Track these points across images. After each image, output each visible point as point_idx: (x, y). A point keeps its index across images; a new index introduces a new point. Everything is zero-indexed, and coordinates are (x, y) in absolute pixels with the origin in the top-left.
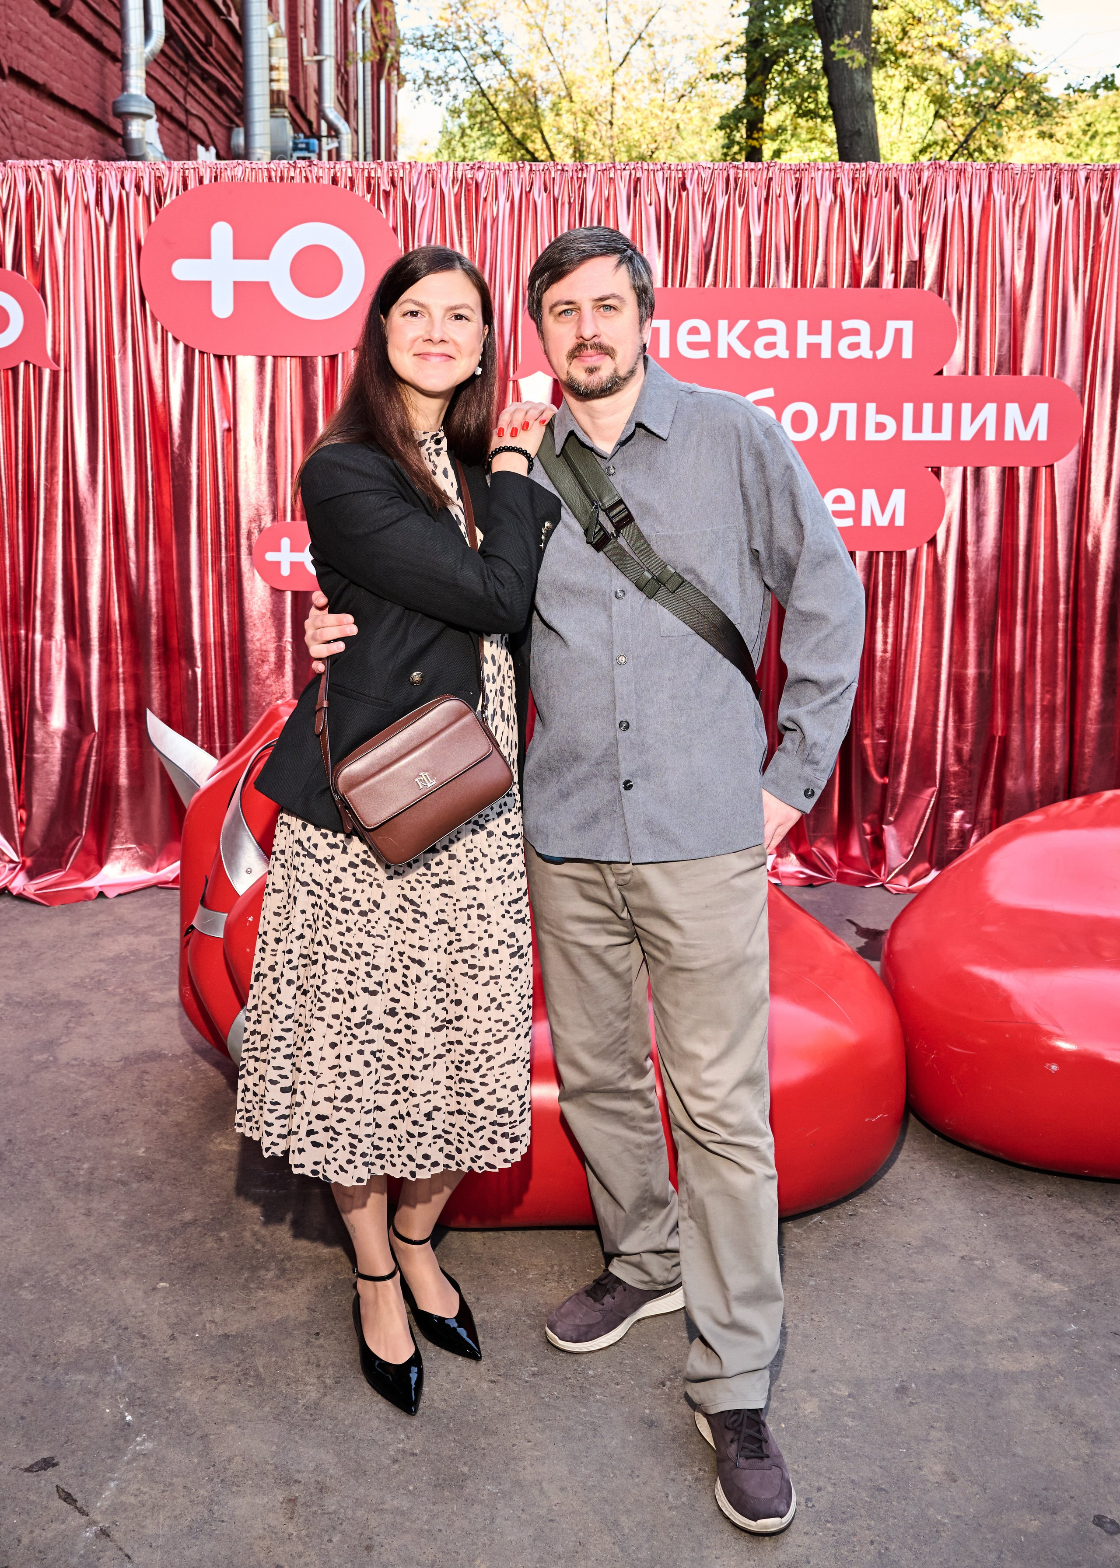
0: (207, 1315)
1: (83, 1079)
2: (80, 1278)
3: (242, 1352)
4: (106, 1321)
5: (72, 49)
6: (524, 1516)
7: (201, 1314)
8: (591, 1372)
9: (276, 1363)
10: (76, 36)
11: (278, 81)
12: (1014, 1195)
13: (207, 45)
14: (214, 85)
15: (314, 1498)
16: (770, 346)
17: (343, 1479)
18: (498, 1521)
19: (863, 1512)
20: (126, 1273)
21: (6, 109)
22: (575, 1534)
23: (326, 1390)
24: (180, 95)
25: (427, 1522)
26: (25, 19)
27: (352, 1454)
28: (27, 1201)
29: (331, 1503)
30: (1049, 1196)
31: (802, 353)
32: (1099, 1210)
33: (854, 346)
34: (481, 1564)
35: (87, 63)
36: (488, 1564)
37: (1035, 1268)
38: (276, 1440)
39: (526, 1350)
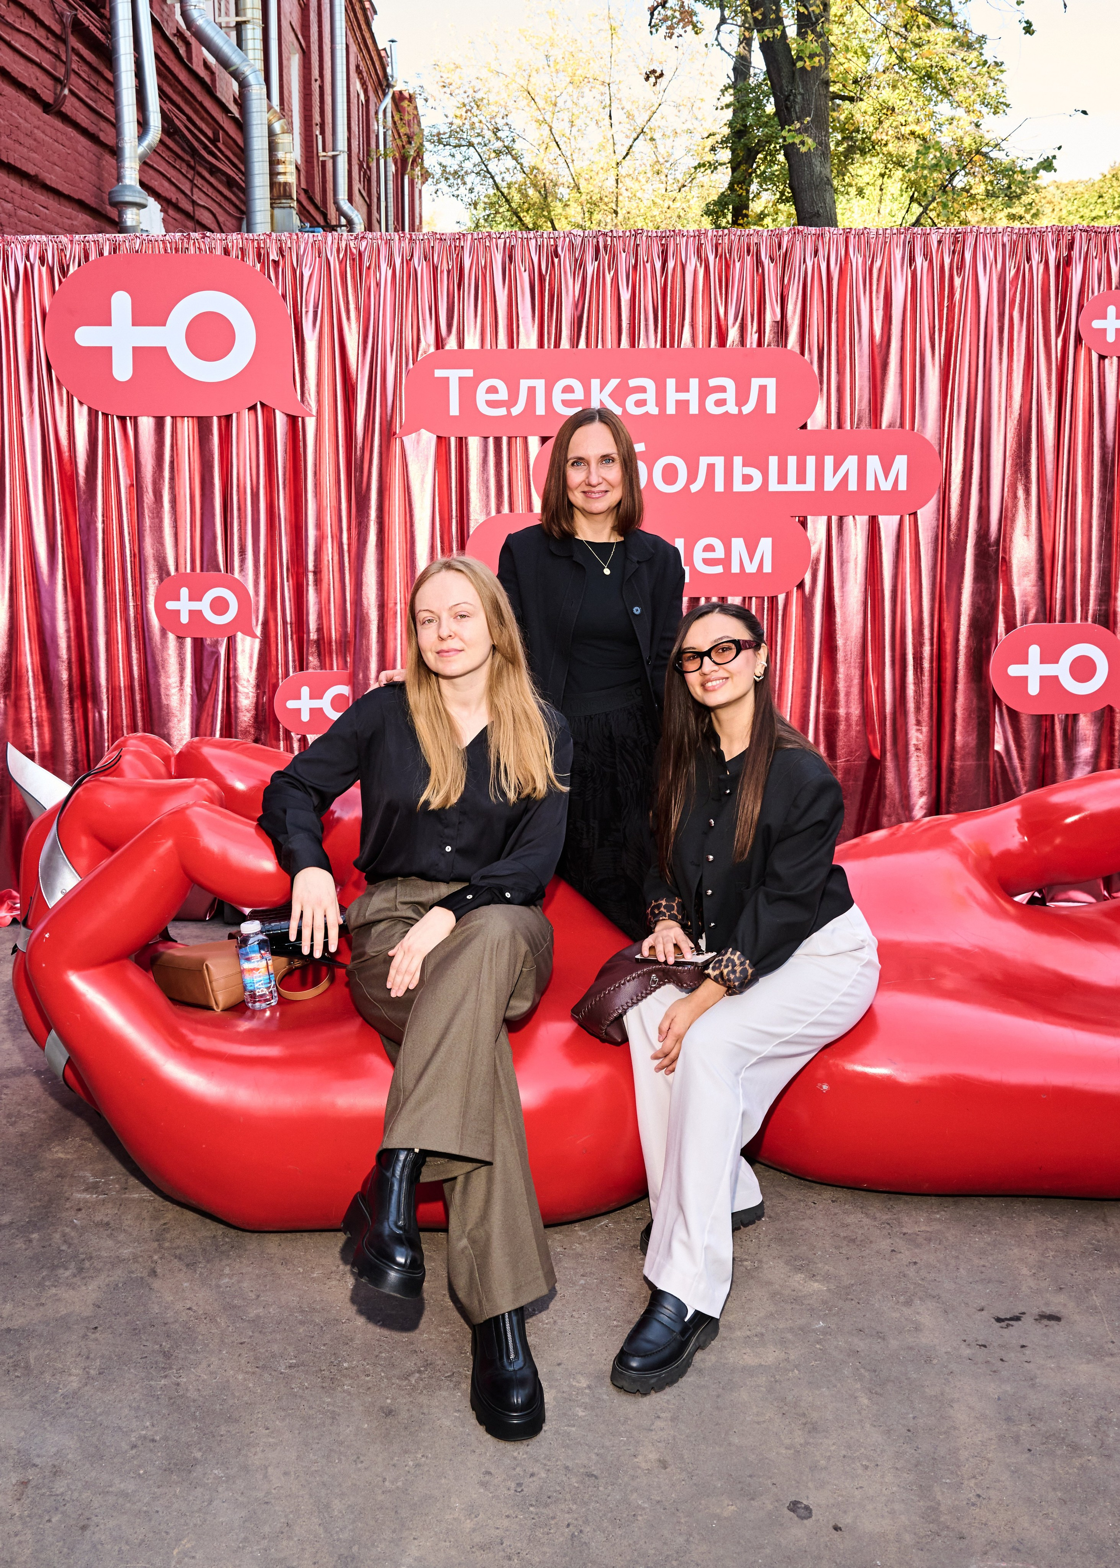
3: (19, 1345)
5: (67, 143)
6: (242, 1499)
8: (344, 1362)
9: (49, 1354)
10: (70, 131)
11: (284, 173)
12: (800, 1201)
13: (214, 141)
14: (224, 179)
15: (46, 1481)
16: (640, 403)
17: (79, 1463)
18: (215, 1503)
22: (286, 1516)
23: (88, 1381)
24: (186, 187)
25: (148, 1504)
26: (15, 115)
27: (94, 1440)
29: (61, 1485)
30: (833, 1201)
31: (671, 409)
33: (720, 403)
34: (187, 1544)
35: (82, 156)
36: (194, 1543)
37: (799, 1269)
38: (26, 1427)
39: (289, 1344)
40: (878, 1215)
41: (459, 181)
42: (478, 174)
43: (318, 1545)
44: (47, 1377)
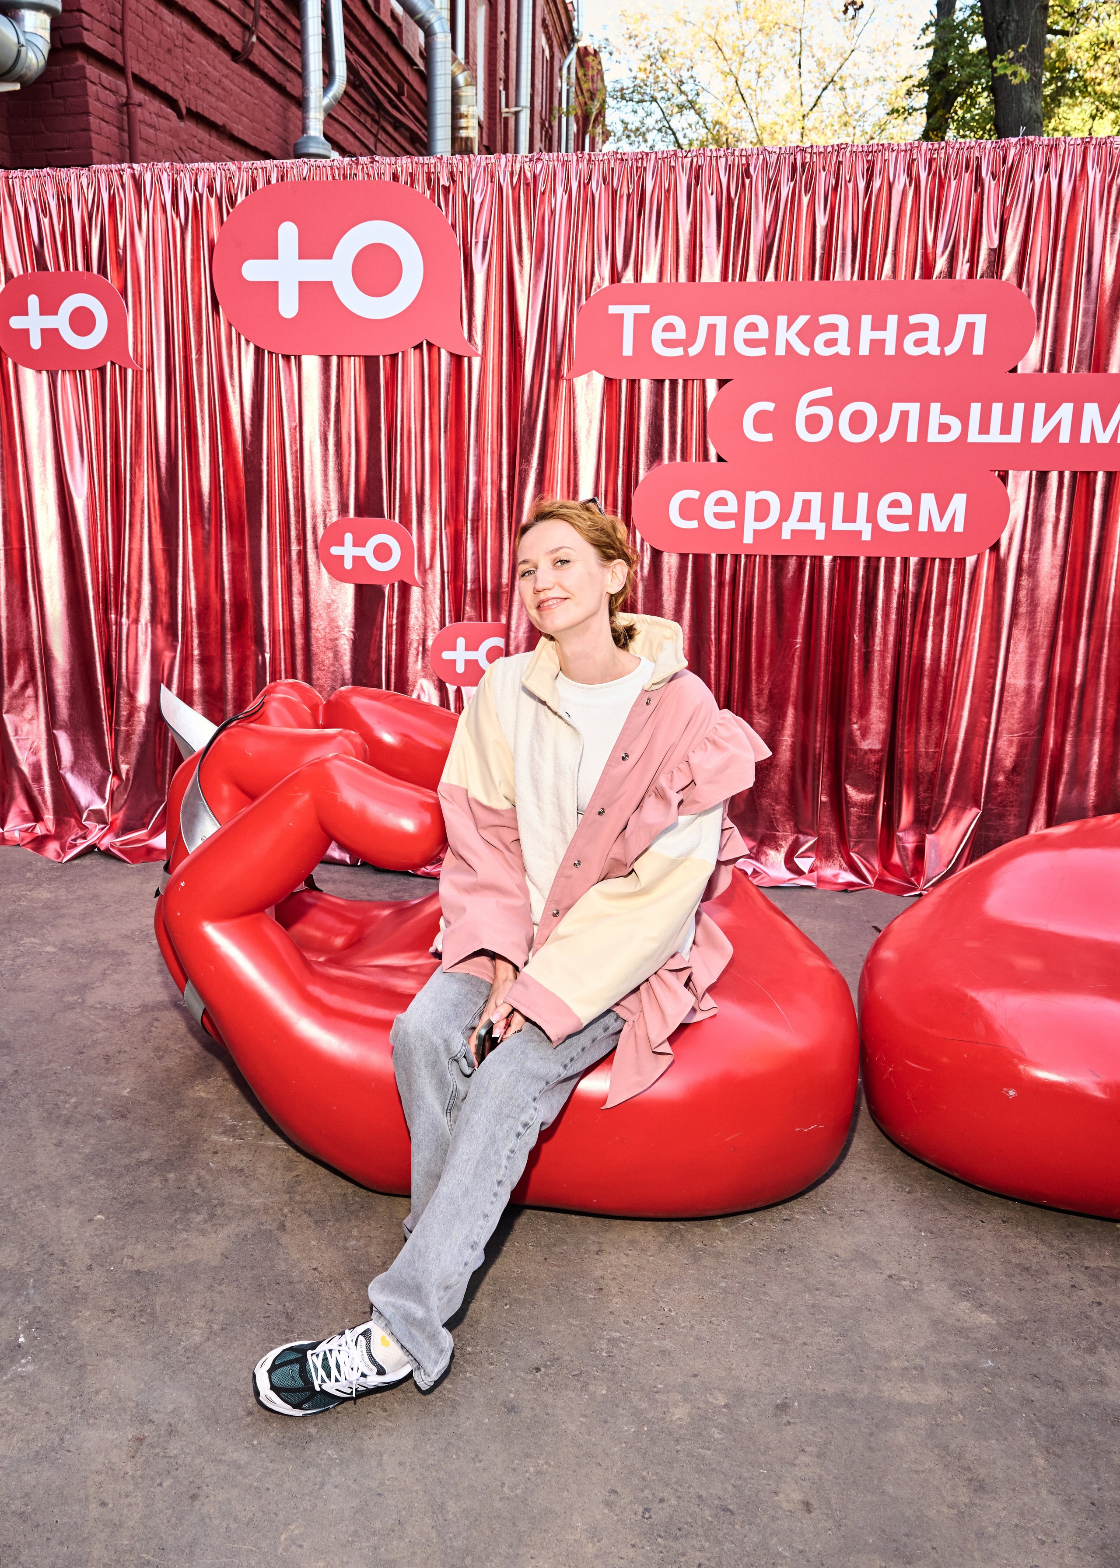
0: (128, 1250)
1: (100, 1021)
2: (29, 1203)
3: (147, 1289)
4: (36, 1245)
5: (253, 92)
6: (354, 1487)
7: (124, 1248)
8: (469, 1349)
9: (174, 1303)
10: (257, 80)
11: (467, 128)
12: (966, 1217)
13: (399, 95)
14: (407, 134)
15: (161, 1440)
16: (831, 343)
17: (195, 1425)
18: (326, 1488)
19: (700, 1531)
20: (70, 1202)
21: (184, 148)
22: (398, 1512)
23: (210, 1335)
25: (259, 1479)
26: (204, 62)
27: (211, 1401)
28: (10, 1127)
29: (175, 1447)
30: (1004, 1222)
31: (864, 350)
32: (1055, 1242)
33: (921, 343)
34: (295, 1529)
35: (269, 106)
36: (302, 1530)
37: (965, 1296)
38: (146, 1378)
41: (640, 138)
42: (660, 130)
44: (171, 1327)
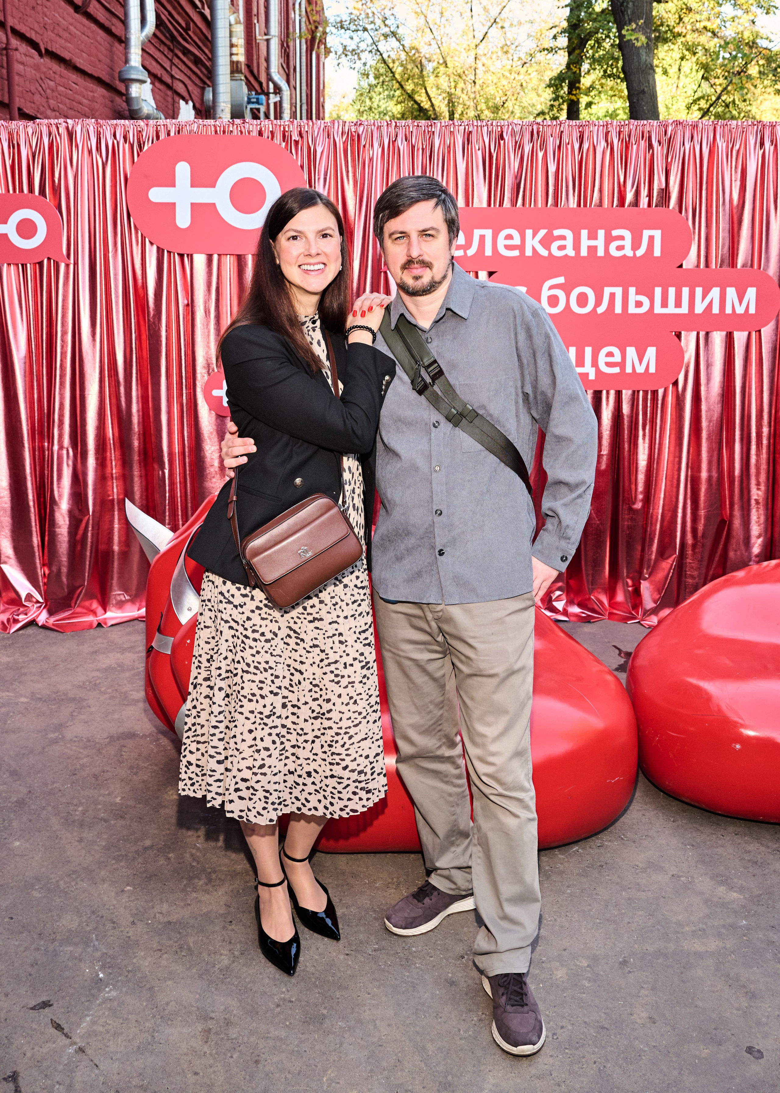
0: (157, 909)
1: (81, 750)
3: (180, 933)
4: (89, 912)
5: (90, 34)
6: (362, 1043)
7: (153, 908)
8: (414, 949)
9: (202, 940)
10: (92, 26)
11: (237, 54)
12: (712, 834)
13: (186, 30)
14: (192, 58)
15: (222, 1029)
16: (562, 248)
17: (243, 1017)
18: (344, 1045)
19: (590, 1042)
20: (104, 880)
21: (44, 78)
22: (396, 1055)
23: (235, 959)
24: (167, 65)
25: (297, 1046)
26: (57, 15)
27: (249, 1001)
29: (233, 1033)
30: (736, 834)
31: (584, 253)
33: (620, 248)
34: (331, 1073)
35: (100, 44)
36: (336, 1073)
37: (722, 883)
38: (199, 991)
39: (371, 934)
40: (770, 844)
41: (356, 57)
42: (371, 51)
43: (423, 1075)
44: (205, 955)
